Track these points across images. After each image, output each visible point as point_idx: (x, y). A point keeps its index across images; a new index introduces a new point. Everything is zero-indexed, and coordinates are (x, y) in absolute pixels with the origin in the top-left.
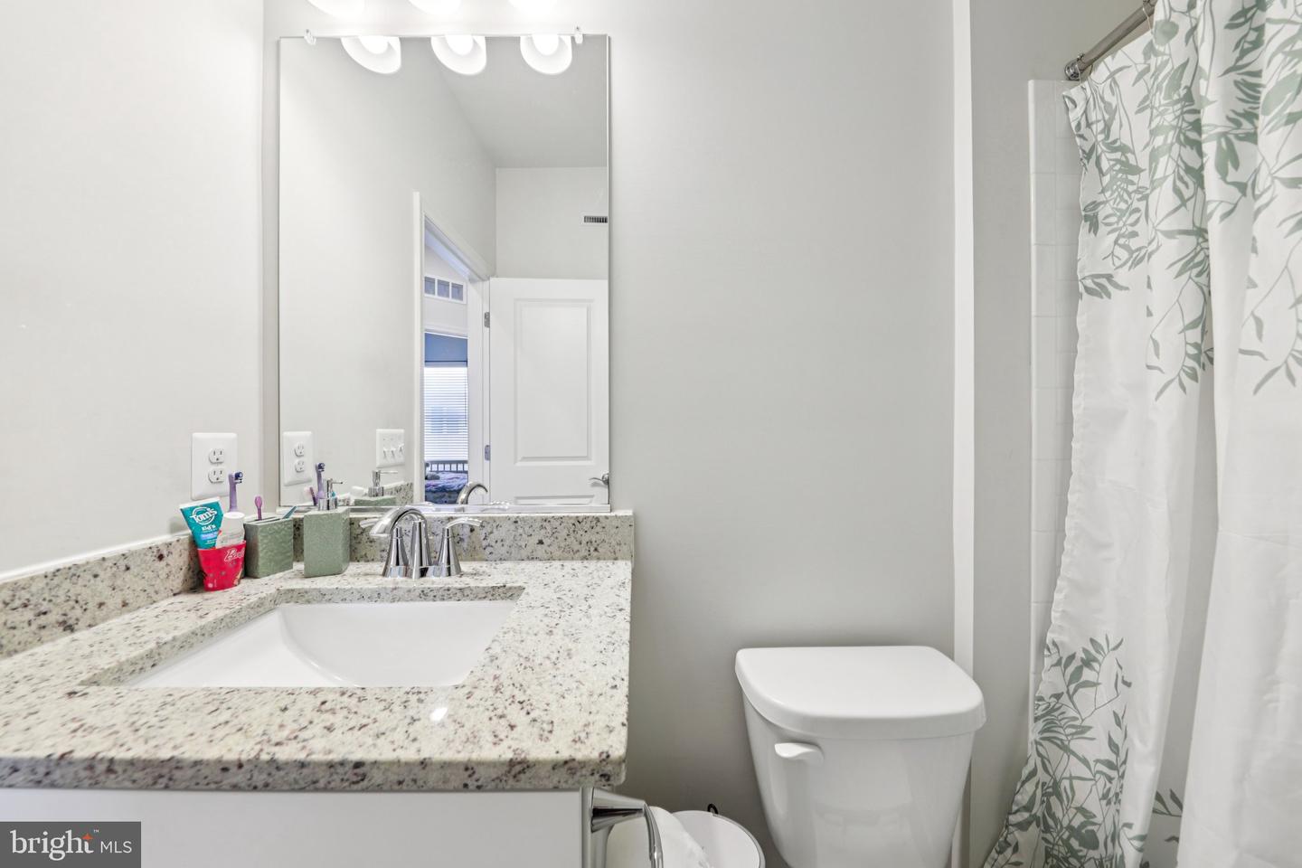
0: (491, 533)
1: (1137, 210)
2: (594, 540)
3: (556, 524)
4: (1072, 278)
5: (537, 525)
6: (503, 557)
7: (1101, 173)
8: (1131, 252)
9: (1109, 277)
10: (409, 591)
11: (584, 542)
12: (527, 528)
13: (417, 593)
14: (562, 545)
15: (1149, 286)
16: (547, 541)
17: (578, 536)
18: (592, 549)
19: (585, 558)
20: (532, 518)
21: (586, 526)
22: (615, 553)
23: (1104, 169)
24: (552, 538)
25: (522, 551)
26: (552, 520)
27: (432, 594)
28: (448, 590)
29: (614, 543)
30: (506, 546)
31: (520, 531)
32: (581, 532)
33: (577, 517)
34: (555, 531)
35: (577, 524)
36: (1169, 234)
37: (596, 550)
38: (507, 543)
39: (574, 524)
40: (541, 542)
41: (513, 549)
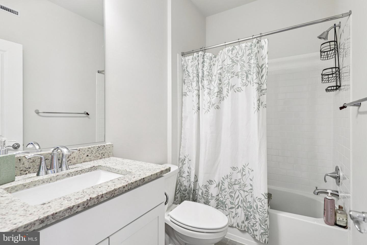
0: (71, 155)
1: (190, 83)
2: (103, 152)
3: (92, 149)
4: (182, 92)
5: (87, 150)
6: (74, 163)
7: (186, 75)
8: (189, 90)
9: (186, 93)
10: (63, 175)
11: (100, 153)
12: (83, 152)
13: (66, 175)
14: (94, 155)
15: (193, 97)
16: (89, 155)
17: (99, 152)
18: (103, 155)
19: (101, 158)
20: (85, 148)
21: (101, 148)
22: (109, 155)
23: (186, 74)
24: (91, 154)
25: (81, 160)
26: (91, 148)
27: (71, 174)
28: (77, 172)
29: (108, 152)
30: (76, 159)
31: (81, 153)
32: (100, 151)
33: (99, 146)
34: (92, 151)
35: (99, 148)
36: (196, 90)
37: (104, 155)
38: (76, 158)
39: (98, 148)
40: (88, 156)
41: (78, 160)
